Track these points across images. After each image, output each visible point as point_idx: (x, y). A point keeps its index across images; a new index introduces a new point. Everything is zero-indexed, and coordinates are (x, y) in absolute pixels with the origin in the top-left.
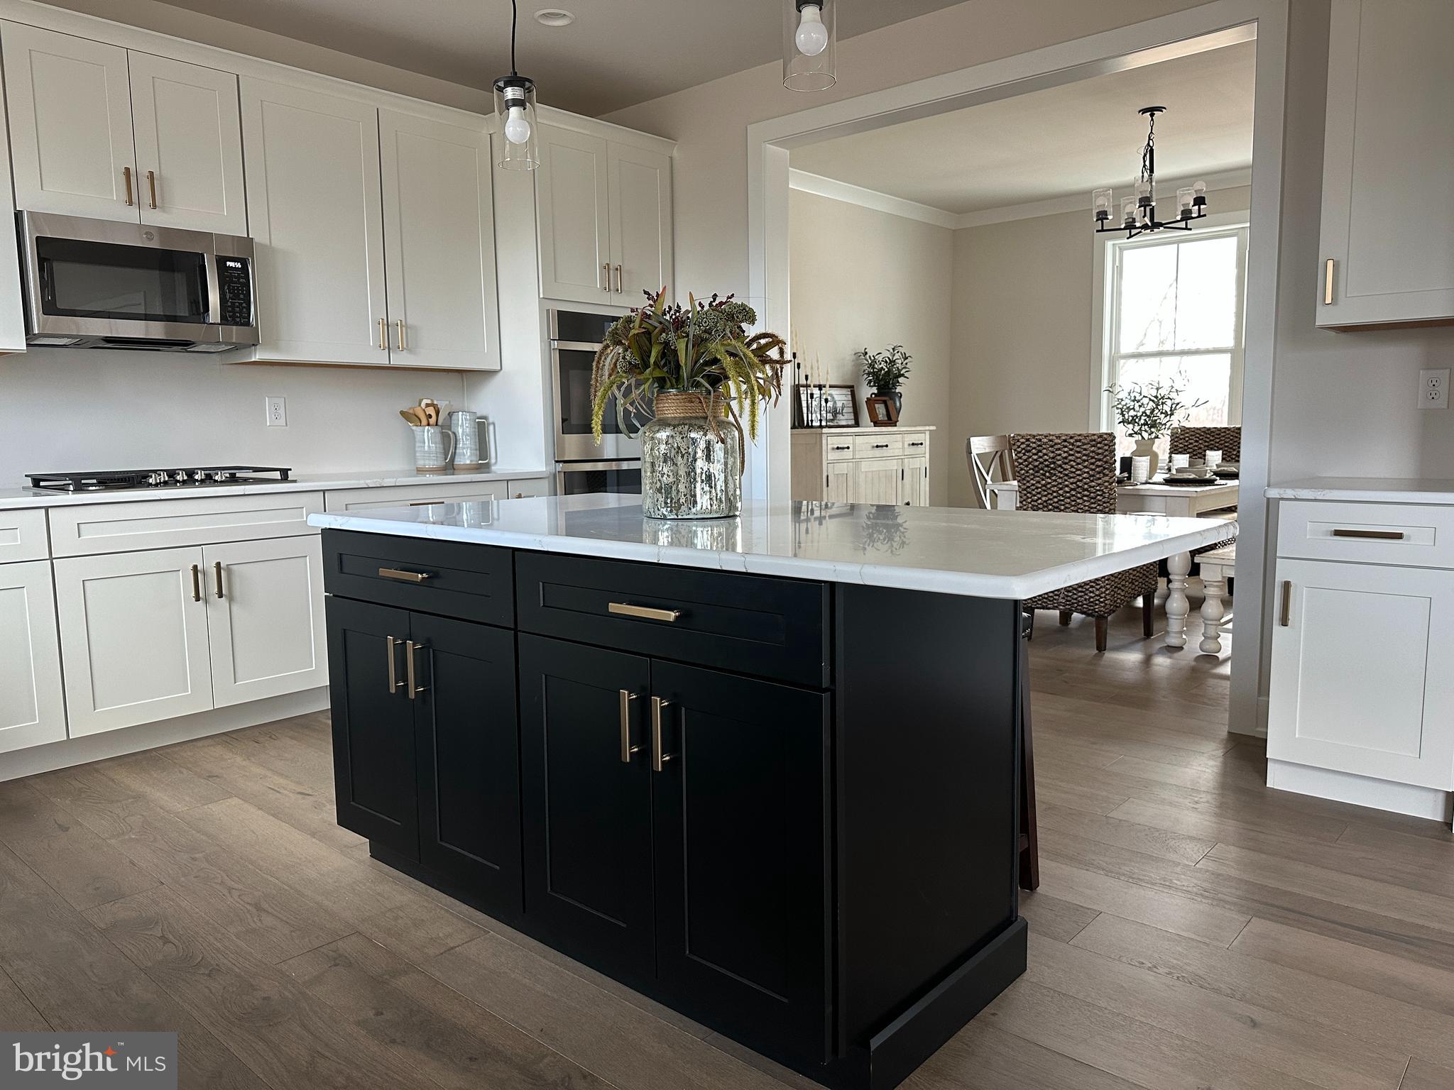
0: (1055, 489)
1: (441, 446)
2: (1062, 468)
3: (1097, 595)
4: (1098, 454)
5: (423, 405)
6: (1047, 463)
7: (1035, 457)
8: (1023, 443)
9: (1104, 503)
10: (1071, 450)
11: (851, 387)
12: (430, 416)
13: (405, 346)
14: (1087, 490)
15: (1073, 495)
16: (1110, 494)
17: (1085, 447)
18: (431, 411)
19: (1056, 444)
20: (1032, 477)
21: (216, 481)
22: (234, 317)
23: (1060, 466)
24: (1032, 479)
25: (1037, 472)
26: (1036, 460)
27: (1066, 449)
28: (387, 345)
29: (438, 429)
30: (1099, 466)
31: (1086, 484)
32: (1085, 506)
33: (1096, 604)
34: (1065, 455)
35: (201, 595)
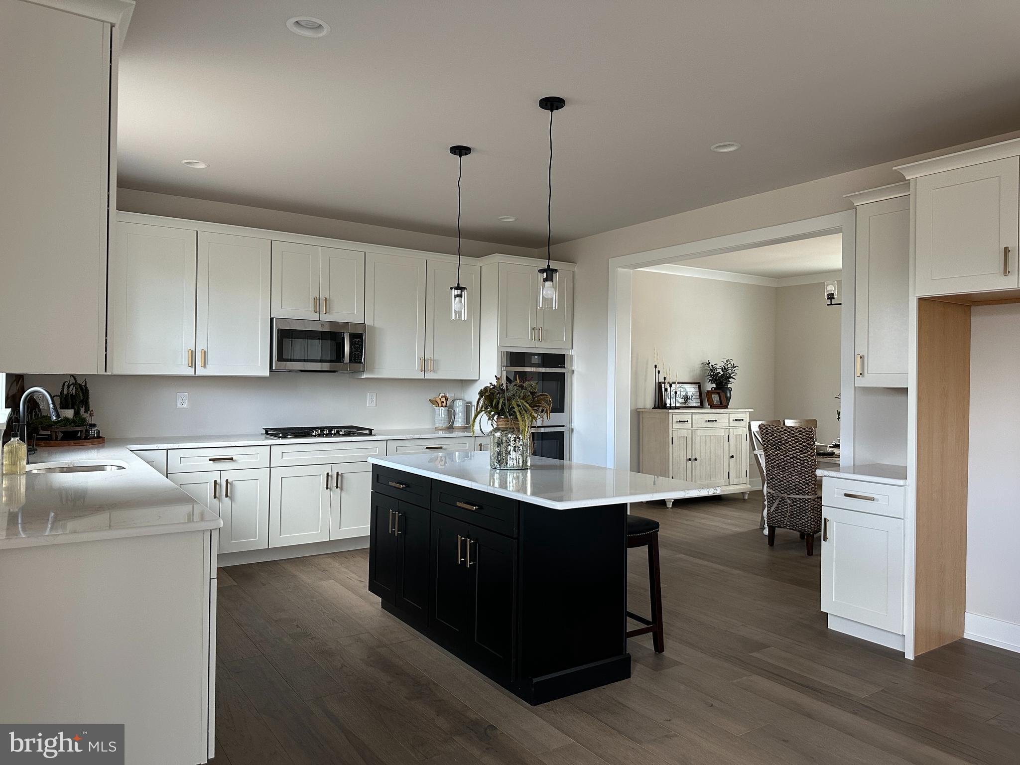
0: (782, 457)
1: (447, 417)
2: (785, 445)
3: (806, 522)
4: (803, 439)
5: (440, 397)
6: (777, 442)
7: (771, 438)
8: (764, 429)
9: (809, 467)
10: (789, 435)
11: (699, 383)
12: (443, 402)
13: (432, 369)
14: (799, 459)
15: (792, 462)
16: (812, 462)
17: (796, 434)
18: (443, 399)
19: (781, 431)
20: (770, 449)
21: (340, 435)
22: (355, 360)
23: (784, 444)
24: (770, 450)
25: (773, 447)
26: (771, 440)
27: (786, 435)
28: (423, 369)
29: (447, 408)
30: (805, 446)
31: (798, 455)
32: (799, 468)
33: (806, 527)
34: (786, 438)
35: (329, 487)
